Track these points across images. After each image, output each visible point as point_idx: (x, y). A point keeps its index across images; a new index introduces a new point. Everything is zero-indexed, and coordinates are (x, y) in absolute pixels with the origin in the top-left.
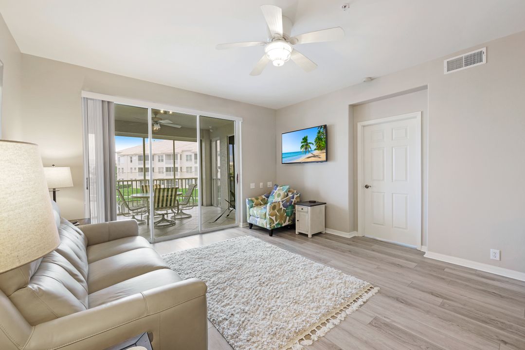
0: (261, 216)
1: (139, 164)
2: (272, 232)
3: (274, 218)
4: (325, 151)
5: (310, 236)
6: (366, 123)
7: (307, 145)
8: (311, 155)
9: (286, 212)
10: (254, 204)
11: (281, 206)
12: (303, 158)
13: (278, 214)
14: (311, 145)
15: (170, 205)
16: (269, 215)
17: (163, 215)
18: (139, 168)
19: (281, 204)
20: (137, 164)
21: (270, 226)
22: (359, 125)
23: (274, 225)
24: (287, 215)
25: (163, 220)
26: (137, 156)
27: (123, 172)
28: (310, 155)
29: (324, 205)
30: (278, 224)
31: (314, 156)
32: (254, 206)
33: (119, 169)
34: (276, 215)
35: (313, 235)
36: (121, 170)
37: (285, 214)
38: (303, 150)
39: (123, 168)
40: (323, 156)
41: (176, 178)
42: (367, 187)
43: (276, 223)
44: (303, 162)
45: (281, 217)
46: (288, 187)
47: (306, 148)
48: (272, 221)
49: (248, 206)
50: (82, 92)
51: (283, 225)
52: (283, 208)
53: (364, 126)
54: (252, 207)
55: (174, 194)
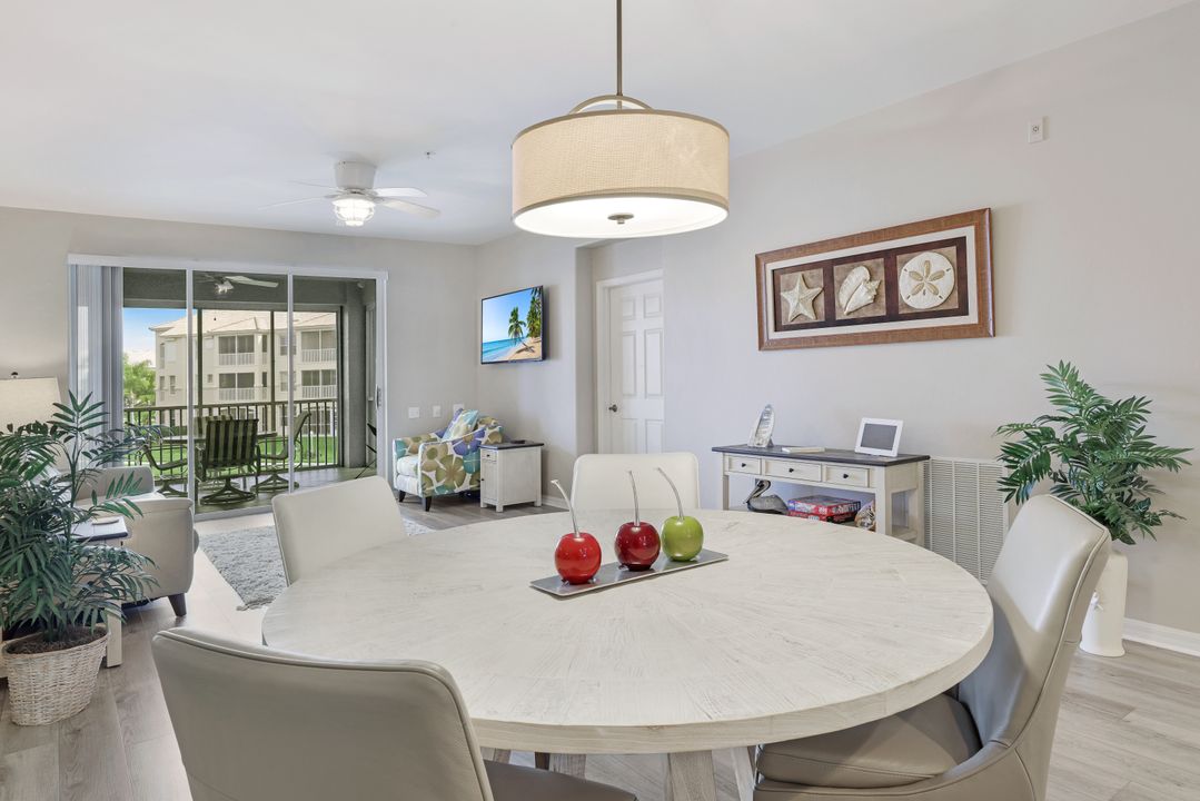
0: (409, 473)
1: (222, 363)
2: (430, 502)
3: (432, 475)
4: (540, 338)
5: (499, 509)
6: (614, 282)
7: (517, 326)
8: (522, 347)
9: (463, 464)
10: (407, 450)
11: (451, 451)
12: (510, 354)
13: (442, 466)
14: (522, 326)
15: (243, 456)
16: (422, 468)
17: (228, 479)
18: (221, 375)
19: (450, 447)
20: (217, 363)
21: (423, 489)
22: (599, 286)
23: (434, 488)
24: (466, 471)
25: (228, 487)
26: (216, 339)
27: (173, 390)
28: (520, 346)
29: (539, 448)
30: (443, 487)
31: (527, 349)
32: (407, 453)
33: (162, 378)
34: (438, 469)
35: (507, 508)
36: (167, 381)
37: (462, 468)
38: (512, 336)
39: (172, 377)
40: (538, 348)
41: (276, 400)
42: (614, 409)
43: (436, 484)
44: (512, 361)
45: (451, 473)
46: (475, 413)
47: (516, 333)
48: (426, 481)
49: (394, 454)
50: (70, 256)
51: (457, 490)
52: (455, 456)
53: (610, 289)
54: (402, 455)
55: (250, 434)
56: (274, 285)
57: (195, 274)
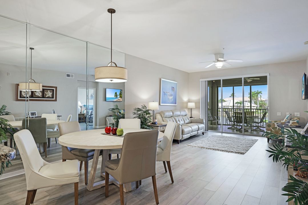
37: (281, 132)
52: (278, 127)
56: (259, 79)
57: (223, 80)
